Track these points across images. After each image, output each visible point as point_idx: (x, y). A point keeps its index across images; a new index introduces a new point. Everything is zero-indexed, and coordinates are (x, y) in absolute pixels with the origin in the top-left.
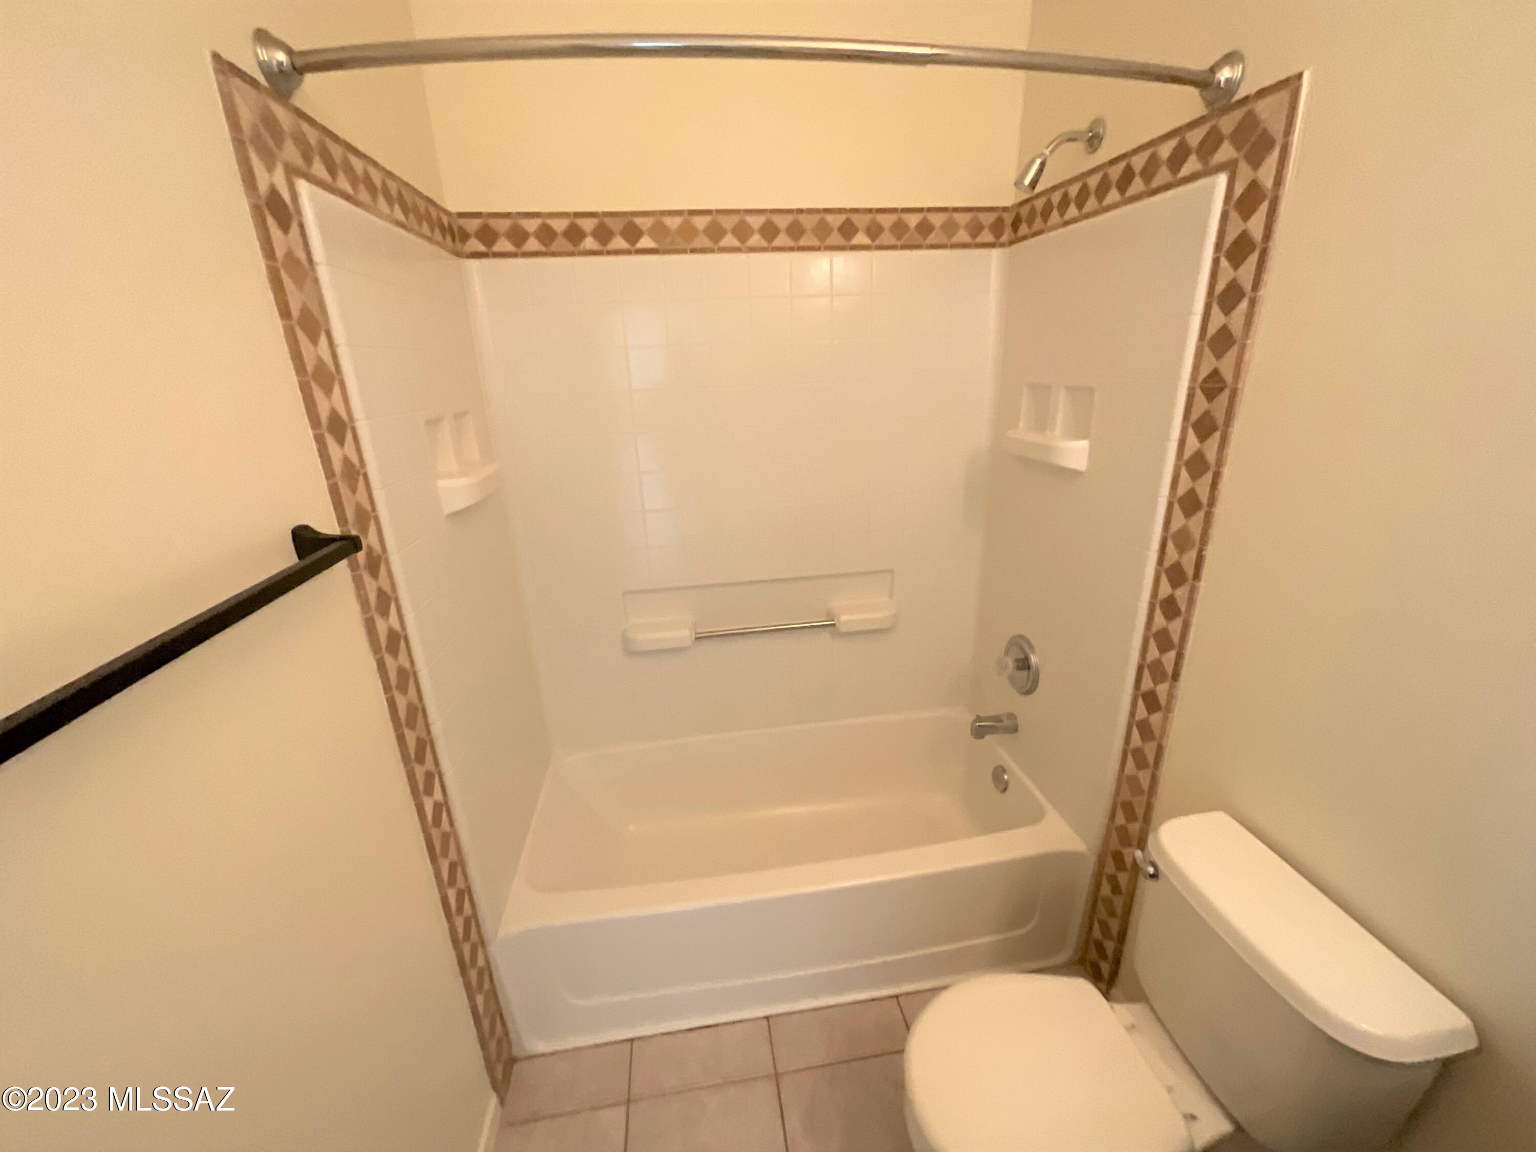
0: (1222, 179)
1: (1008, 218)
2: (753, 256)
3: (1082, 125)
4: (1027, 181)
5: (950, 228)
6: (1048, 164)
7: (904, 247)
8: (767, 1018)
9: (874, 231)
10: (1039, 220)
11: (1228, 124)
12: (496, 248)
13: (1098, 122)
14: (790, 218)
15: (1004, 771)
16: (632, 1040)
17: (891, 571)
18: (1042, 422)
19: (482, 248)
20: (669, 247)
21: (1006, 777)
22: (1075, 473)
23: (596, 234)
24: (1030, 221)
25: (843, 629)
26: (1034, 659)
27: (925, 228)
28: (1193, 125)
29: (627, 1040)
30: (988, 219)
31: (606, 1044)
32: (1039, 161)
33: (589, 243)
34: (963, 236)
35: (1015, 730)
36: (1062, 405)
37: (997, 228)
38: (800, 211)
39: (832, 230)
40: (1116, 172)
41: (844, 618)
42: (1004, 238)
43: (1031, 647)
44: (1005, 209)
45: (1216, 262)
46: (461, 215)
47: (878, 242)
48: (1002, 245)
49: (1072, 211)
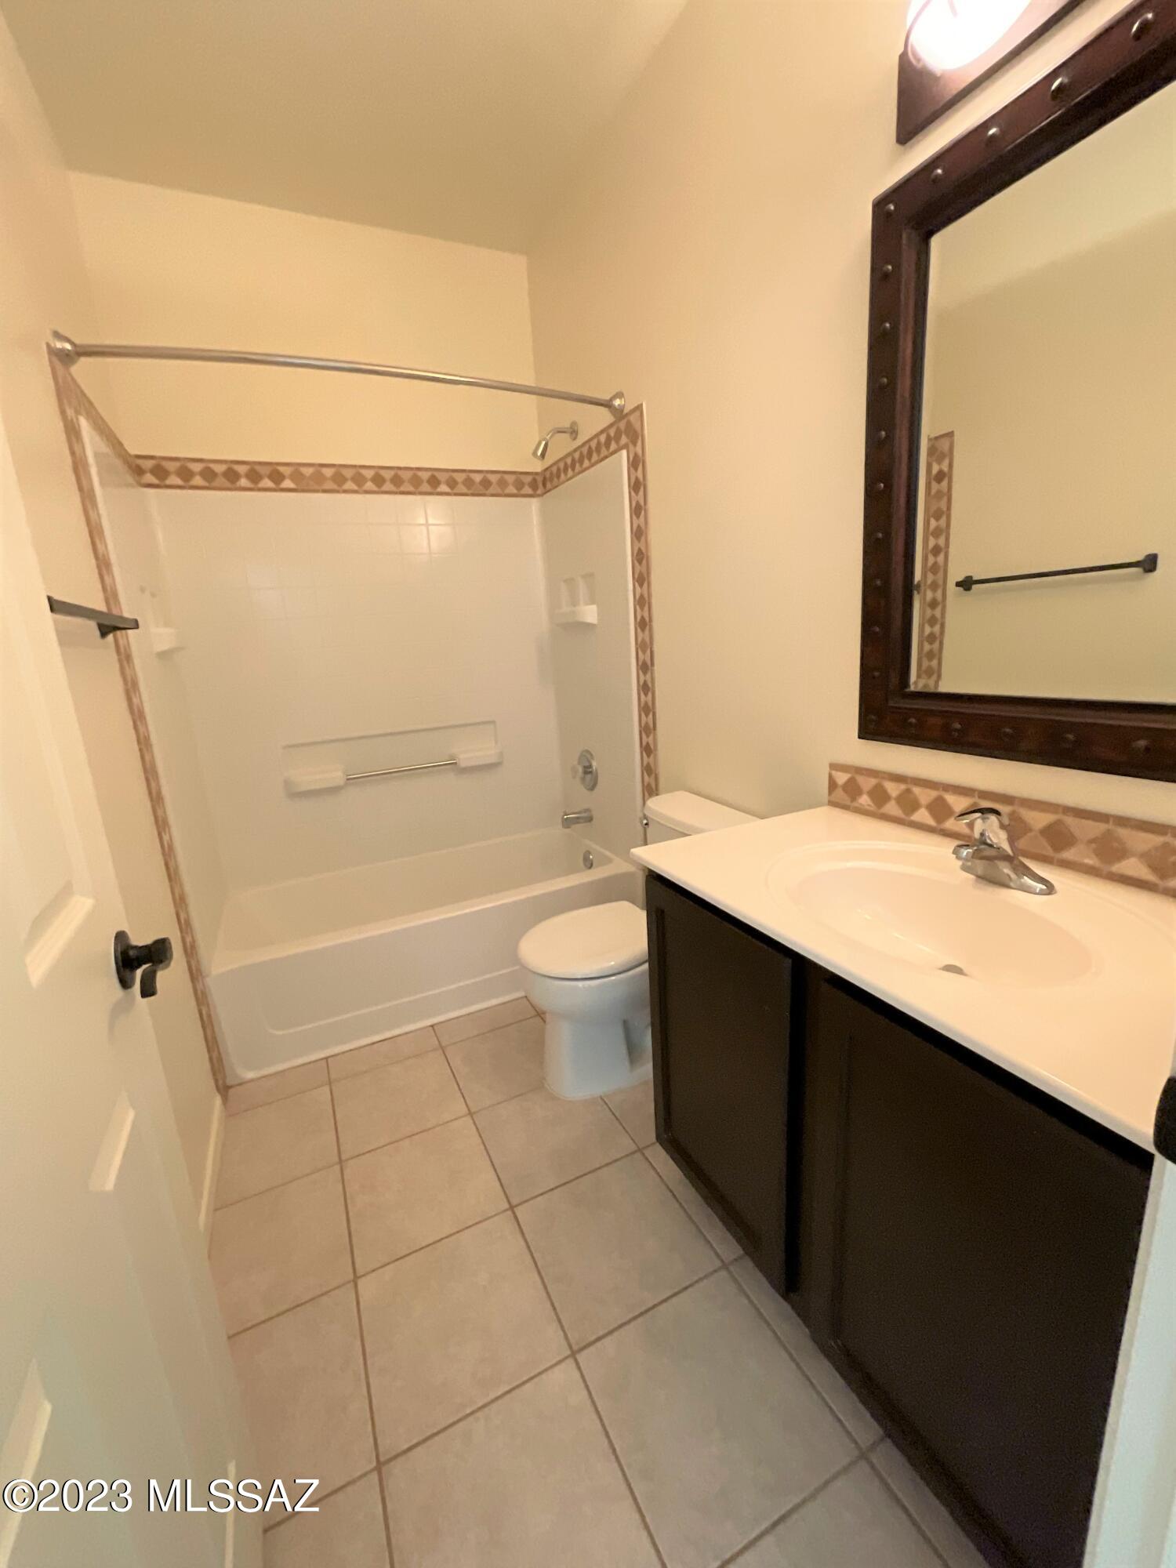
0: (624, 452)
1: (540, 479)
2: (368, 496)
3: (567, 425)
4: (539, 453)
5: (502, 483)
6: (549, 444)
7: (473, 495)
8: (432, 1026)
9: (452, 483)
10: (555, 479)
11: (622, 425)
12: (168, 482)
13: (574, 424)
14: (392, 473)
15: (589, 853)
16: (326, 1058)
17: (493, 722)
18: (574, 602)
19: (155, 481)
20: (306, 488)
21: (591, 857)
22: (589, 626)
23: (248, 476)
24: (551, 480)
25: (463, 764)
26: (594, 764)
27: (486, 483)
28: (611, 425)
29: (322, 1059)
30: (528, 479)
31: (310, 1063)
32: (544, 443)
33: (243, 482)
34: (512, 489)
35: (590, 819)
36: (582, 588)
37: (534, 485)
38: (399, 468)
39: (422, 481)
40: (585, 450)
41: (462, 756)
42: (539, 492)
43: (591, 755)
44: (537, 474)
45: (630, 493)
46: (139, 457)
47: (455, 491)
48: (539, 496)
49: (570, 473)
